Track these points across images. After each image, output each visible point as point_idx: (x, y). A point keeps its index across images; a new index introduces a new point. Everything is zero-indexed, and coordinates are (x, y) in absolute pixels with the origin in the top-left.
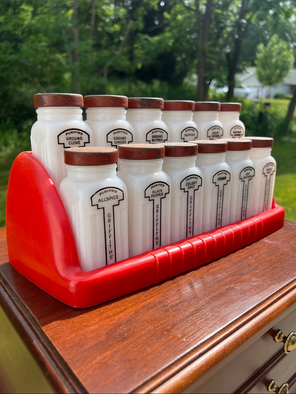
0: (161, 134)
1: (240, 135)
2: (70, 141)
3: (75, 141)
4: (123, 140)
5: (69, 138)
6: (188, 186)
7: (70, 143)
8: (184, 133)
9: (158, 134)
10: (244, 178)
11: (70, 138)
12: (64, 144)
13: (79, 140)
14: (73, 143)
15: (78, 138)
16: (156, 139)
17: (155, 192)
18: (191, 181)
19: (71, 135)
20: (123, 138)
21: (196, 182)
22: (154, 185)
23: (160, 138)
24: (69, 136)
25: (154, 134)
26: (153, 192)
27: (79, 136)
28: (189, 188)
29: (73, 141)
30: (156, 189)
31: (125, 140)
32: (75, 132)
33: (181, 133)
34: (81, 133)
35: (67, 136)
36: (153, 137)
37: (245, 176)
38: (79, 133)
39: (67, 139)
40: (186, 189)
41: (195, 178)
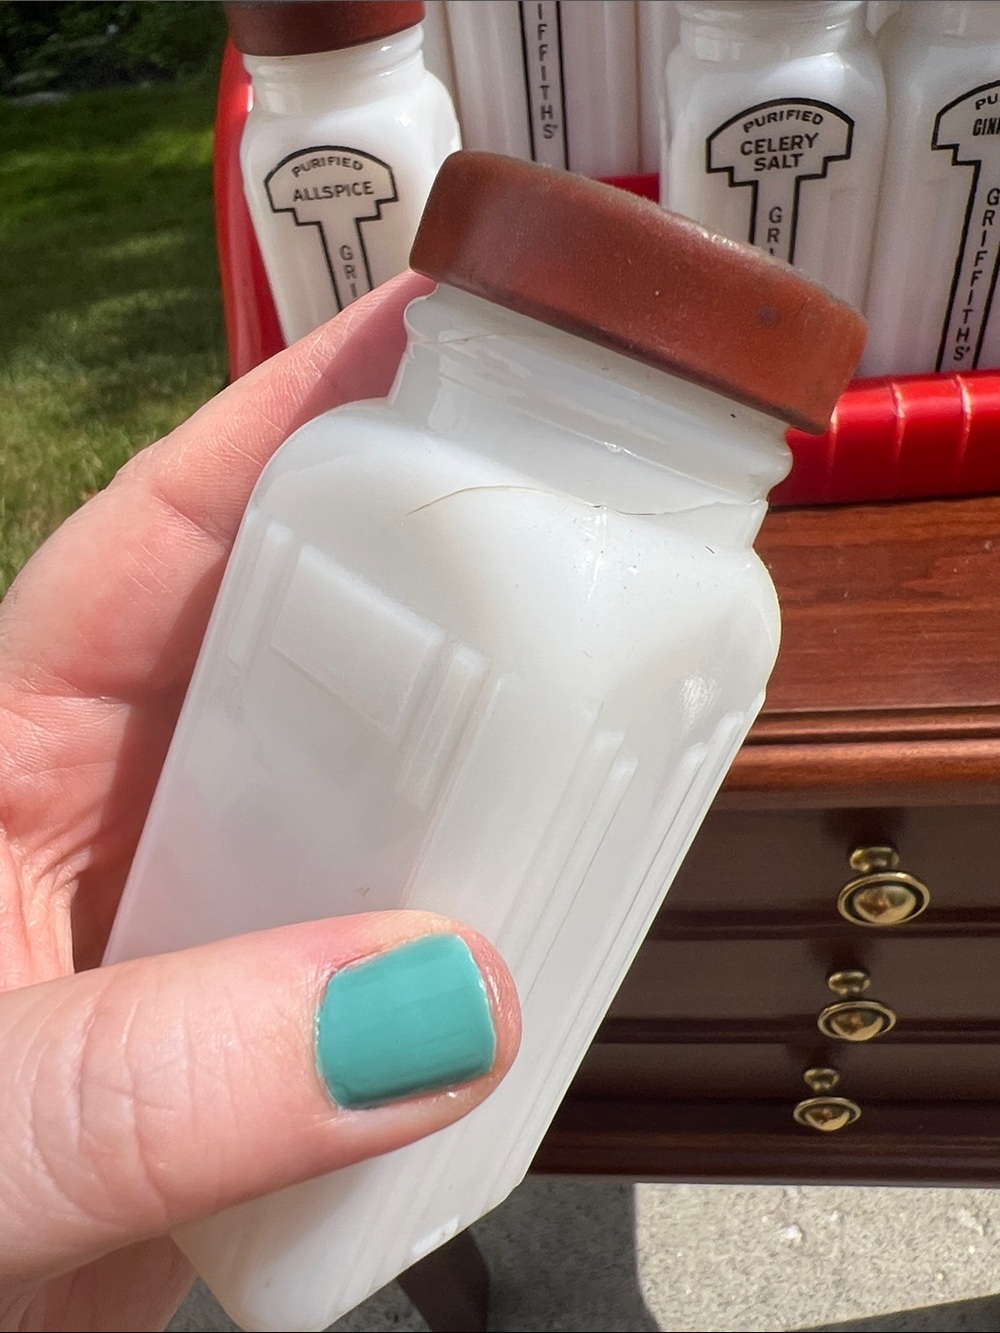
40: (745, 170)
41: (805, 116)
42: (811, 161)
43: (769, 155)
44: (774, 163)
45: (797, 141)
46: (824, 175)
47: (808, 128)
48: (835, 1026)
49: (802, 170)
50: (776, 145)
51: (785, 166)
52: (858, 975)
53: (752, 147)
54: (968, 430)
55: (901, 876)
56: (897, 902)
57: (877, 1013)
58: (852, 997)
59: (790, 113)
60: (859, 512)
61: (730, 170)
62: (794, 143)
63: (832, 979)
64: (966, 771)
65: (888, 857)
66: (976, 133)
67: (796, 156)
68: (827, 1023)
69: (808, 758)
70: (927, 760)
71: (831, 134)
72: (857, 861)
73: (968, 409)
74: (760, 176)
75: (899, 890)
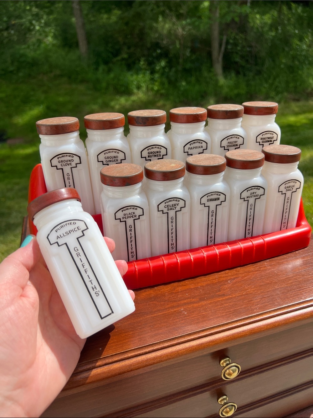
0: (158, 150)
1: (271, 141)
2: (62, 163)
3: (67, 163)
4: (115, 159)
5: (60, 161)
6: (167, 208)
7: (62, 165)
8: (188, 146)
9: (155, 150)
10: (247, 197)
11: (62, 161)
12: (56, 166)
13: (70, 162)
14: (65, 165)
15: (70, 161)
16: (153, 155)
17: (126, 214)
18: (171, 203)
19: (63, 159)
20: (115, 157)
21: (178, 205)
22: (124, 209)
23: (158, 154)
24: (60, 159)
25: (150, 151)
26: (125, 215)
27: (70, 158)
28: (168, 210)
29: (65, 163)
30: (127, 212)
31: (117, 159)
32: (66, 156)
33: (184, 147)
34: (72, 156)
35: (59, 160)
36: (149, 153)
37: (250, 195)
38: (70, 156)
39: (59, 162)
40: (165, 210)
41: (176, 200)
42: (178, 208)
43: (170, 208)
44: (171, 209)
45: (175, 205)
46: (181, 210)
47: (177, 202)
48: (224, 414)
49: (177, 210)
50: (171, 206)
51: (173, 209)
52: (225, 397)
53: (167, 206)
54: (218, 257)
55: (233, 364)
56: (234, 371)
57: (232, 405)
58: (225, 404)
59: (173, 200)
60: (200, 278)
61: (163, 211)
62: (174, 205)
63: (219, 400)
64: (243, 334)
65: (229, 360)
66: (208, 201)
67: (175, 208)
68: (222, 414)
69: (211, 339)
70: (235, 334)
71: (181, 203)
72: (223, 364)
73: (218, 253)
74: (169, 212)
75: (234, 368)
